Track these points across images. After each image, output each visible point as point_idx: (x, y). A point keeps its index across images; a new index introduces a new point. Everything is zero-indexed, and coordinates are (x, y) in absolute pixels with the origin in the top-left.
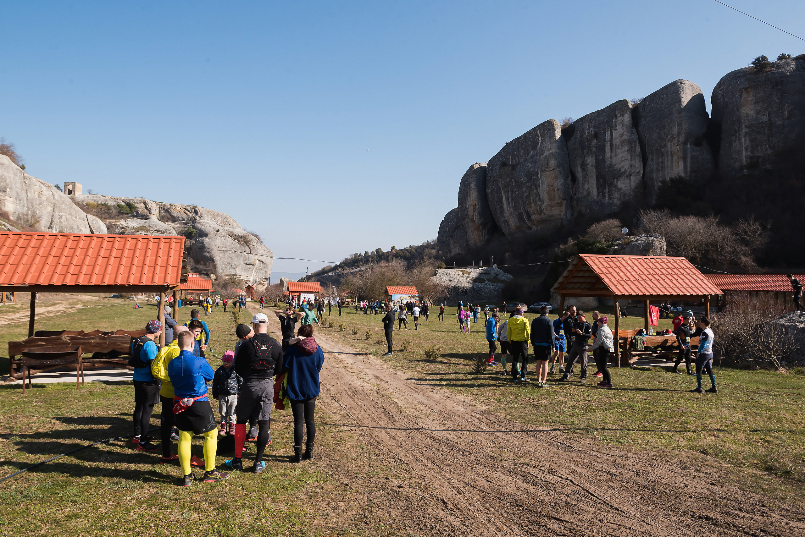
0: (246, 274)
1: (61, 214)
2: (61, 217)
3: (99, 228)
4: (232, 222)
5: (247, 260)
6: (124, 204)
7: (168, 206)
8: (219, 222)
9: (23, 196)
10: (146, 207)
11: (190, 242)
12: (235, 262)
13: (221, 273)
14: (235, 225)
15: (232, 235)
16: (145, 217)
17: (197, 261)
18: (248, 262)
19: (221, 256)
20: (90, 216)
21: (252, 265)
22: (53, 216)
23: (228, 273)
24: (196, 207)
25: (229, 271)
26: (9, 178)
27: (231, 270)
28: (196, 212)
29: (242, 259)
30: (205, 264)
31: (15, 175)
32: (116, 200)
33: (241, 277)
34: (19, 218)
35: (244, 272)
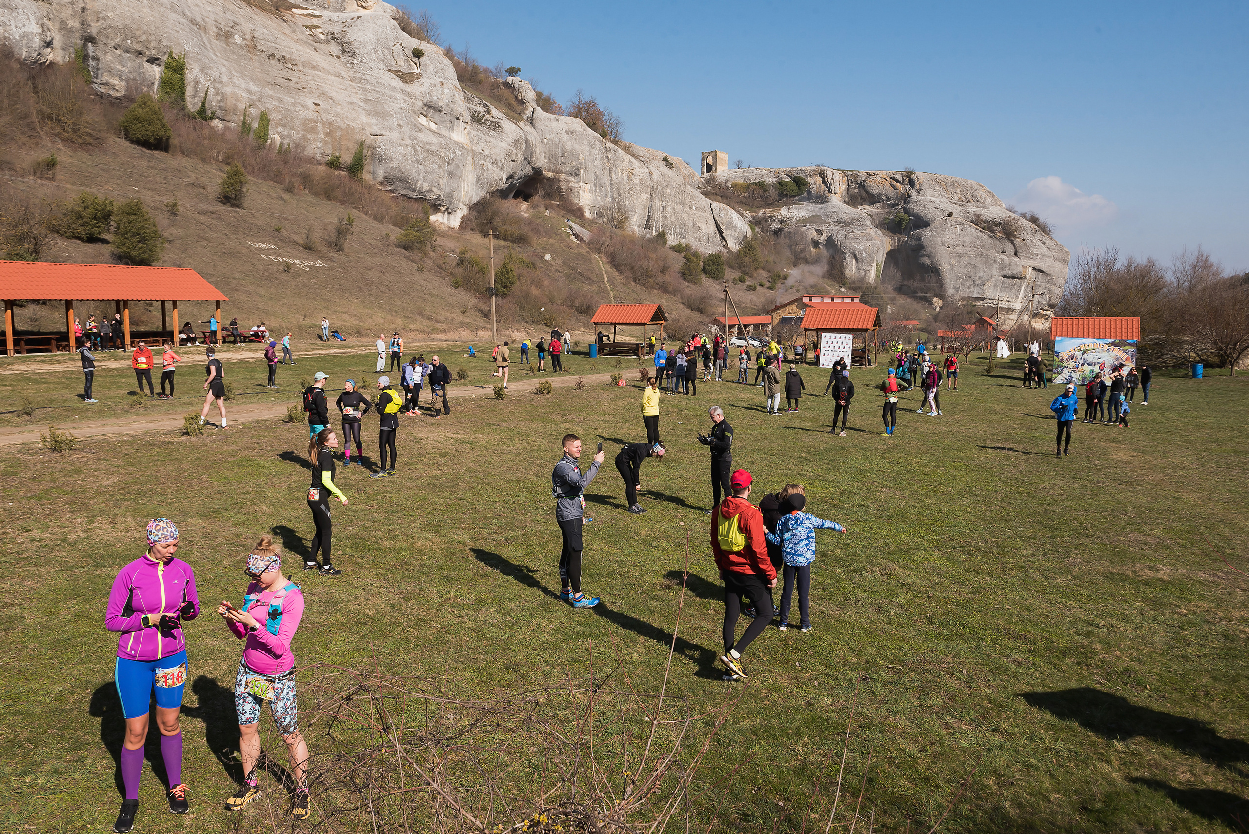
0: (1005, 296)
1: (664, 203)
2: (665, 208)
3: (731, 223)
4: (984, 195)
5: (1007, 269)
6: (789, 179)
7: (862, 175)
8: (956, 197)
9: (605, 179)
10: (824, 182)
11: (899, 240)
12: (981, 274)
13: (953, 295)
14: (989, 201)
15: (978, 221)
16: (822, 199)
17: (908, 275)
18: (1010, 273)
19: (954, 261)
20: (716, 205)
21: (1018, 278)
22: (650, 208)
23: (965, 295)
24: (912, 173)
25: (968, 291)
26: (583, 152)
27: (972, 289)
28: (912, 183)
29: (996, 266)
30: (923, 279)
31: (592, 146)
32: (778, 173)
33: (996, 302)
34: (600, 215)
35: (1001, 291)
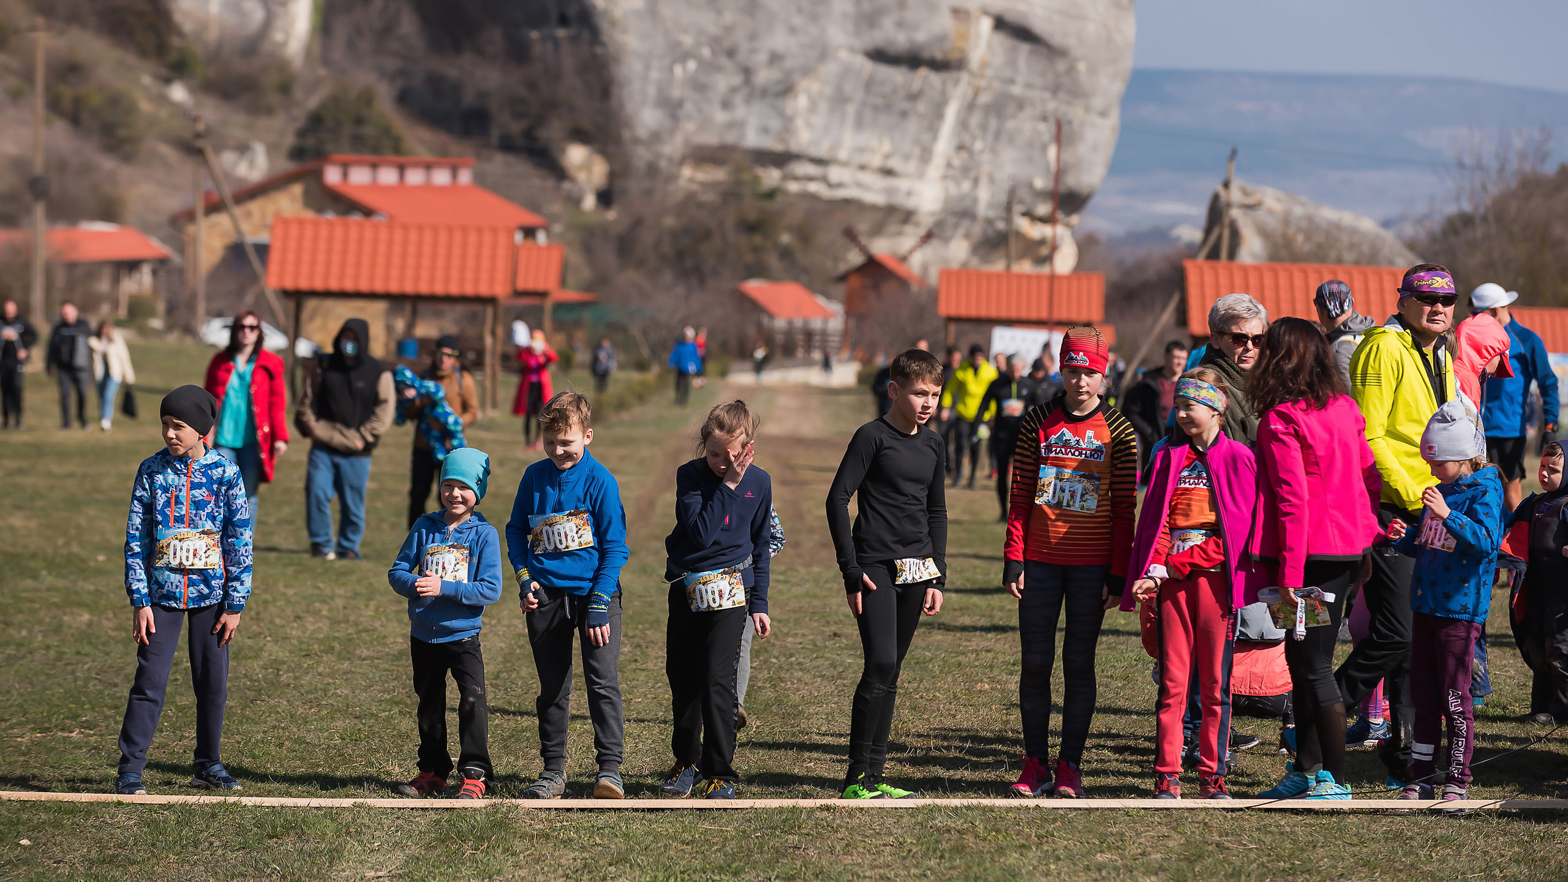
0: (878, 147)
5: (886, 22)
12: (779, 41)
13: (656, 137)
18: (900, 40)
21: (932, 63)
23: (710, 139)
25: (720, 117)
27: (740, 111)
30: (519, 53)
33: (835, 173)
35: (859, 124)
